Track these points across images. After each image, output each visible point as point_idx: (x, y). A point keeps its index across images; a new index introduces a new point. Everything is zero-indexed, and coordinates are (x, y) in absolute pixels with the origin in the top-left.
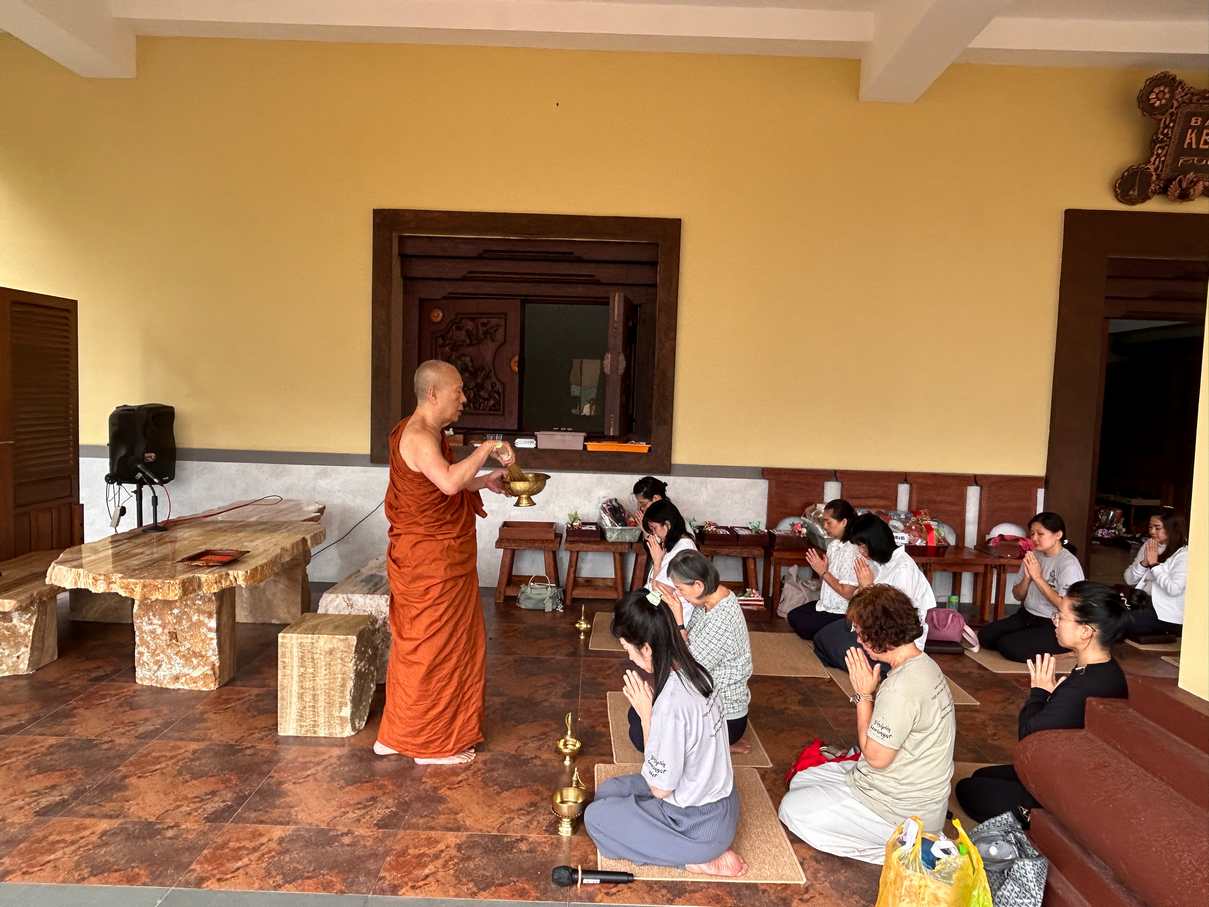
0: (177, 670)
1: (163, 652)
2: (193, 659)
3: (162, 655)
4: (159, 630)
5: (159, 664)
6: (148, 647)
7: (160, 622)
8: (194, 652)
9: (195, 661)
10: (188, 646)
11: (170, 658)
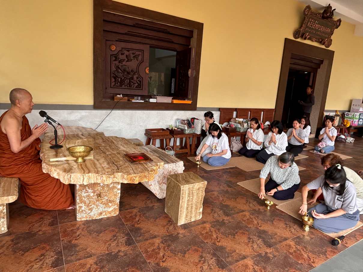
0: (101, 210)
1: (94, 204)
2: (109, 204)
3: (93, 205)
4: (92, 194)
5: (91, 210)
6: (85, 203)
7: (92, 191)
8: (110, 200)
9: (110, 204)
10: (106, 198)
11: (97, 206)
